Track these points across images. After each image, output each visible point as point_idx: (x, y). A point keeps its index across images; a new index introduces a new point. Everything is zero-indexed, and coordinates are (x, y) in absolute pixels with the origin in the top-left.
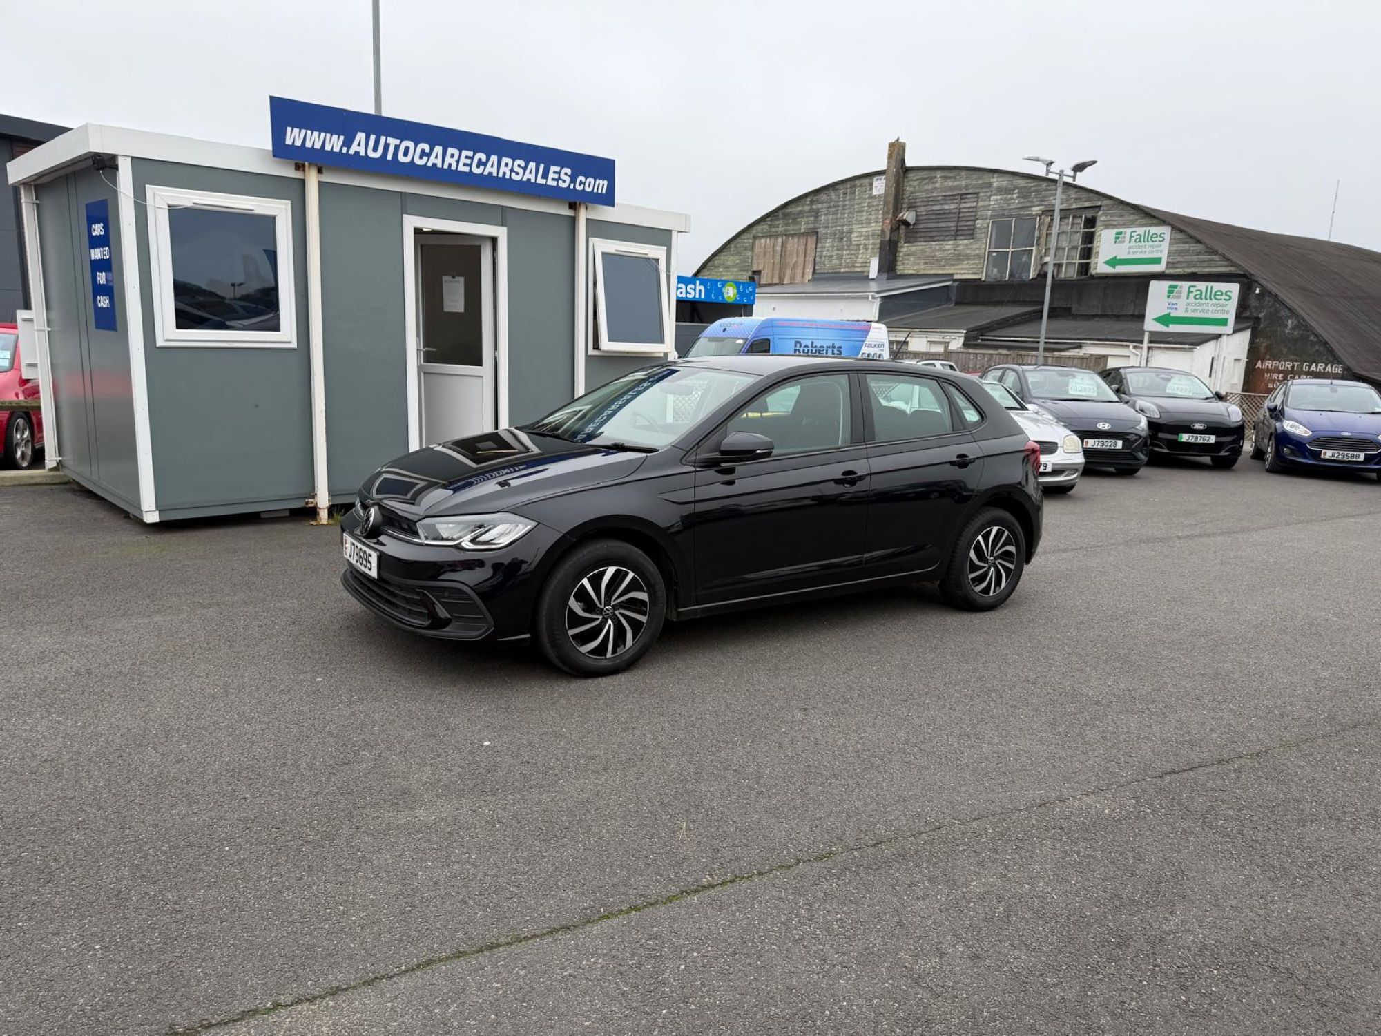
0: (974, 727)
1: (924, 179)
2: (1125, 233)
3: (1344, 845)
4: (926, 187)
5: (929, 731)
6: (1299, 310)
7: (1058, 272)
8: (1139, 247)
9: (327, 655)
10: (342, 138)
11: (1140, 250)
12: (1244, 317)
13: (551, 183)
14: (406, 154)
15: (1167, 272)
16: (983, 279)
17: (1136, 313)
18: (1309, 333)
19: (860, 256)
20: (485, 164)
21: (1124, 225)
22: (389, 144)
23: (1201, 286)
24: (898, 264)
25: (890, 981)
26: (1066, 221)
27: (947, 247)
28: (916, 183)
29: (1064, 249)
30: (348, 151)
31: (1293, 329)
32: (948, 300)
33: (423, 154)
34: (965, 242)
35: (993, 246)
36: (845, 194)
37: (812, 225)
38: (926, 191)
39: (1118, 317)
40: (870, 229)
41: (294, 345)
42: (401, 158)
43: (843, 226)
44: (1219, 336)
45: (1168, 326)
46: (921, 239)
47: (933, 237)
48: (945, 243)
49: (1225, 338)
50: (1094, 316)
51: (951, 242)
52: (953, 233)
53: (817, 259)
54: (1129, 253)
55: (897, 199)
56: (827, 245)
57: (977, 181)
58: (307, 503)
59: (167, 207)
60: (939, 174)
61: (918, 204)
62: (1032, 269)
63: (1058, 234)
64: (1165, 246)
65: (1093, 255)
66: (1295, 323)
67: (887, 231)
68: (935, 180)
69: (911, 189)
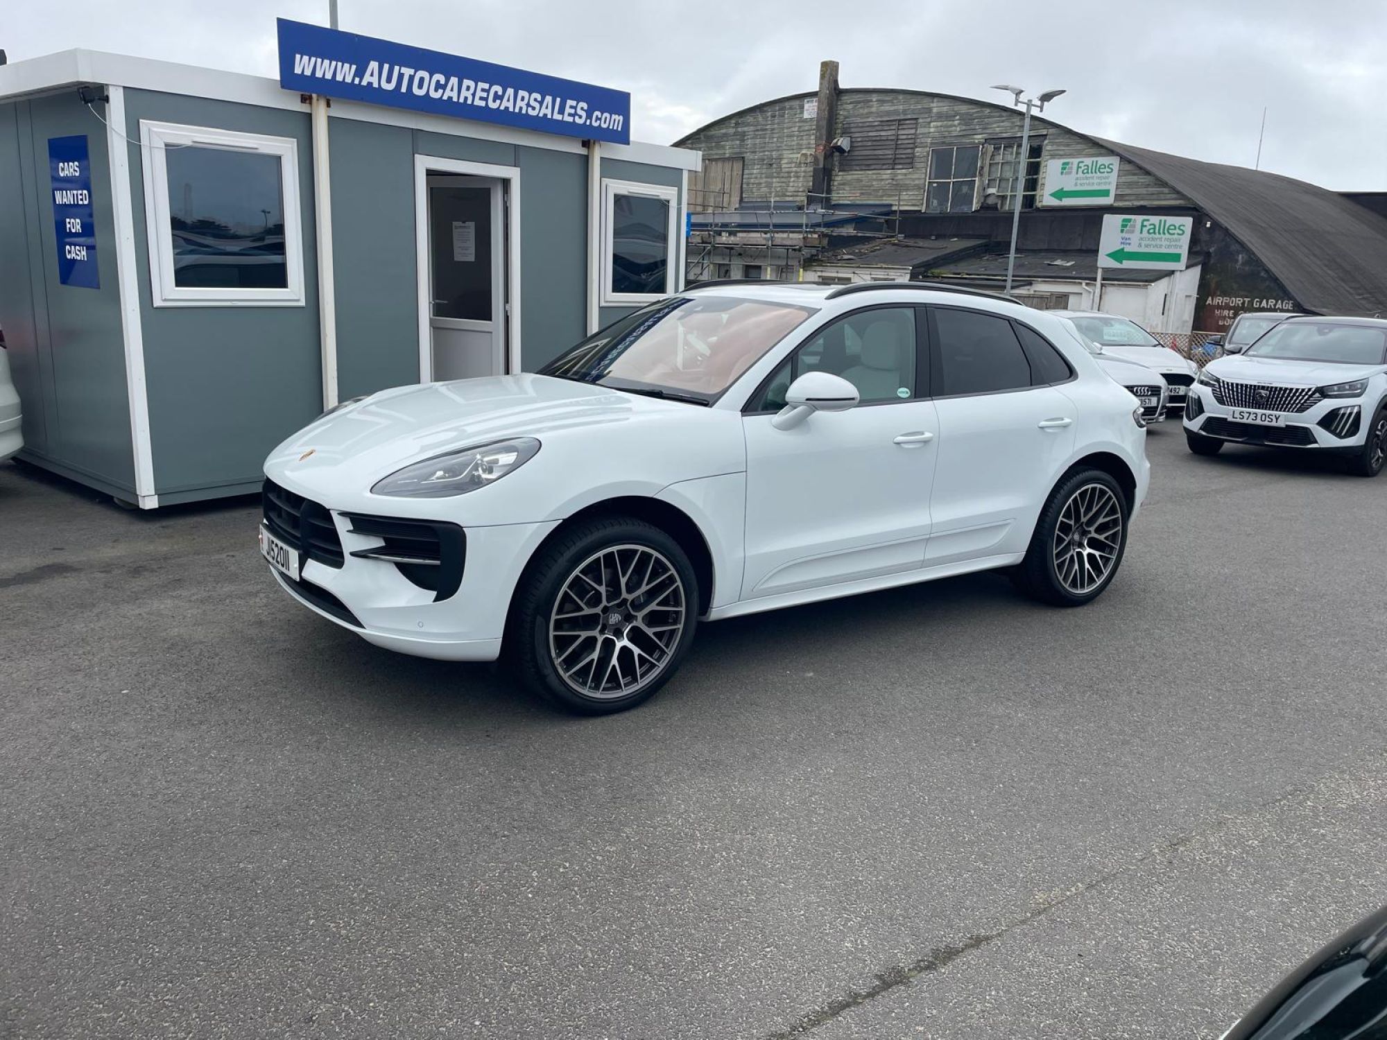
1: (859, 102)
2: (1072, 163)
4: (861, 111)
6: (1249, 245)
7: (1002, 205)
8: (1087, 178)
10: (354, 67)
11: (1087, 181)
12: (1198, 252)
13: (567, 119)
14: (420, 86)
15: (1116, 205)
16: (923, 211)
17: (1084, 248)
18: (1260, 269)
19: (791, 184)
20: (501, 97)
21: (1071, 156)
22: (403, 74)
23: (1155, 219)
24: (833, 193)
26: (1010, 150)
27: (885, 177)
28: (850, 107)
29: (1008, 180)
30: (360, 81)
31: (1243, 264)
33: (439, 86)
34: (904, 171)
35: (933, 175)
36: (773, 116)
37: (738, 150)
38: (861, 116)
39: (1066, 252)
40: (801, 156)
41: (302, 303)
42: (416, 91)
43: (772, 151)
44: (1172, 272)
45: (1121, 263)
46: (857, 168)
47: (869, 165)
48: (882, 172)
49: (1177, 274)
50: (1040, 251)
51: (889, 172)
52: (891, 161)
53: (744, 186)
54: (1076, 185)
55: (830, 123)
56: (755, 171)
57: (915, 105)
59: (163, 146)
60: (874, 97)
61: (853, 130)
62: (975, 201)
63: (1002, 163)
64: (1113, 178)
65: (1039, 187)
66: (1246, 257)
67: (821, 159)
68: (870, 104)
69: (846, 113)
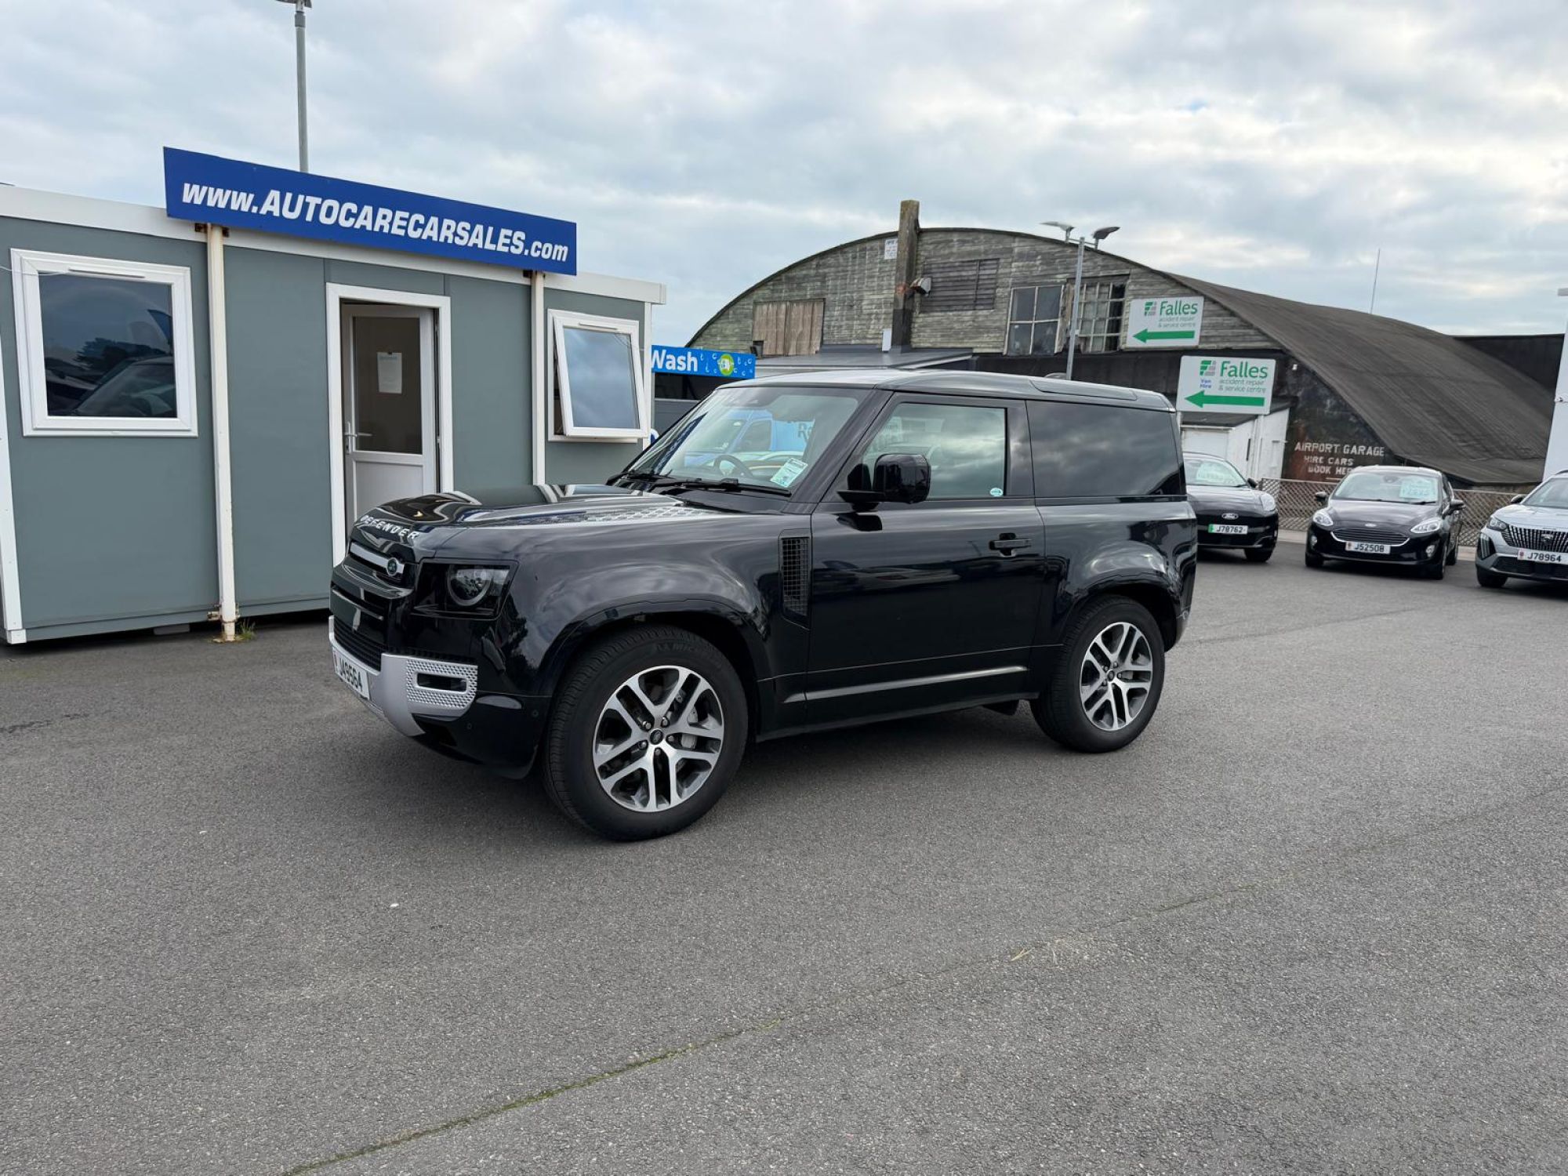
0: (953, 863)
1: (939, 243)
2: (1156, 303)
3: (1331, 985)
4: (942, 252)
5: (904, 870)
6: (1337, 388)
7: (1085, 346)
8: (1170, 319)
9: (216, 802)
10: (251, 196)
11: (1172, 323)
12: (1281, 396)
13: (501, 248)
14: (328, 214)
15: (1200, 346)
16: (1005, 353)
18: (1349, 413)
19: (872, 327)
20: (423, 227)
21: (1155, 296)
22: (308, 203)
23: (1236, 361)
24: (913, 336)
25: (826, 1164)
26: (1093, 289)
27: (966, 318)
28: (931, 247)
29: (1091, 321)
30: (259, 210)
31: (1333, 408)
33: (349, 214)
34: (985, 312)
35: (1015, 317)
36: (854, 258)
37: (819, 291)
38: (943, 256)
40: (882, 297)
41: (194, 433)
42: (323, 219)
43: (853, 292)
44: (1255, 417)
45: (1201, 406)
46: (938, 309)
47: (949, 306)
48: (964, 313)
49: (1261, 418)
51: (970, 313)
52: (971, 302)
53: (825, 329)
54: (1160, 326)
55: (911, 265)
56: (836, 313)
57: (996, 245)
58: (210, 616)
59: (37, 274)
60: (955, 237)
61: (934, 270)
62: (1057, 342)
63: (1085, 304)
64: (1198, 320)
65: (1122, 330)
66: (1334, 402)
67: (901, 299)
68: (951, 244)
69: (926, 254)
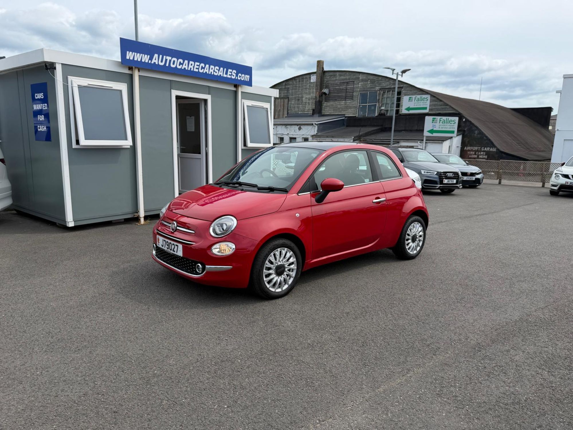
1: (331, 76)
2: (413, 97)
4: (333, 79)
6: (479, 127)
7: (387, 113)
8: (418, 103)
10: (149, 56)
11: (419, 104)
12: (461, 130)
13: (228, 76)
14: (174, 64)
15: (429, 113)
16: (357, 116)
17: (418, 129)
18: (484, 136)
19: (307, 107)
20: (204, 68)
21: (412, 95)
22: (167, 59)
23: (444, 118)
24: (323, 110)
26: (389, 93)
28: (328, 77)
29: (389, 104)
31: (478, 134)
32: (344, 125)
33: (180, 64)
34: (349, 101)
35: (360, 103)
36: (299, 81)
37: (286, 94)
38: (333, 81)
39: (411, 131)
40: (310, 96)
41: (131, 146)
42: (172, 65)
43: (299, 95)
44: (451, 138)
45: (432, 134)
46: (332, 100)
47: (336, 99)
48: (341, 102)
49: (454, 138)
50: (402, 131)
51: (344, 101)
52: (344, 98)
53: (289, 108)
54: (414, 105)
55: (321, 84)
56: (293, 102)
57: (353, 77)
58: (135, 215)
59: (77, 86)
60: (338, 74)
61: (330, 86)
62: (376, 112)
63: (386, 98)
64: (428, 103)
65: (400, 106)
66: (478, 132)
67: (318, 97)
68: (336, 76)
69: (327, 80)
